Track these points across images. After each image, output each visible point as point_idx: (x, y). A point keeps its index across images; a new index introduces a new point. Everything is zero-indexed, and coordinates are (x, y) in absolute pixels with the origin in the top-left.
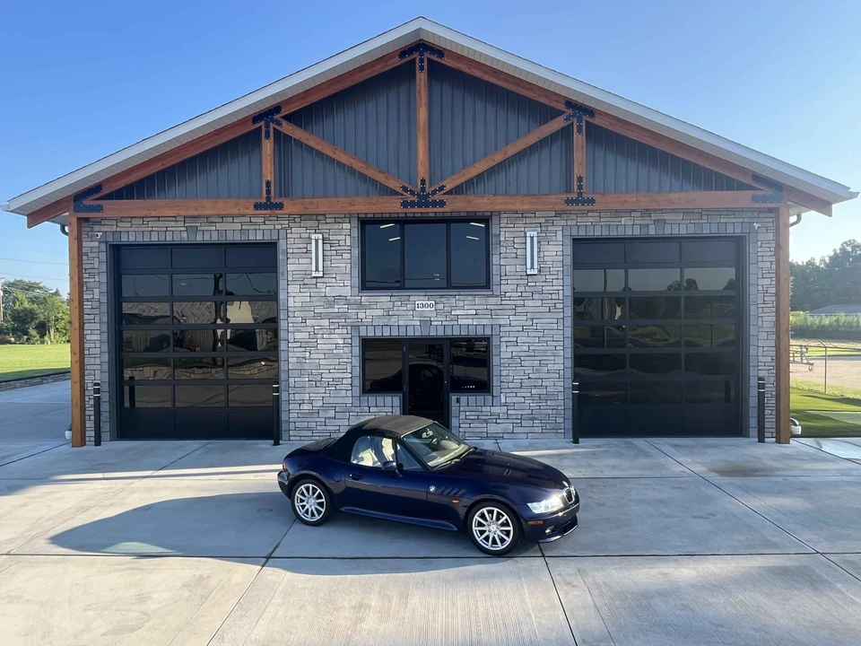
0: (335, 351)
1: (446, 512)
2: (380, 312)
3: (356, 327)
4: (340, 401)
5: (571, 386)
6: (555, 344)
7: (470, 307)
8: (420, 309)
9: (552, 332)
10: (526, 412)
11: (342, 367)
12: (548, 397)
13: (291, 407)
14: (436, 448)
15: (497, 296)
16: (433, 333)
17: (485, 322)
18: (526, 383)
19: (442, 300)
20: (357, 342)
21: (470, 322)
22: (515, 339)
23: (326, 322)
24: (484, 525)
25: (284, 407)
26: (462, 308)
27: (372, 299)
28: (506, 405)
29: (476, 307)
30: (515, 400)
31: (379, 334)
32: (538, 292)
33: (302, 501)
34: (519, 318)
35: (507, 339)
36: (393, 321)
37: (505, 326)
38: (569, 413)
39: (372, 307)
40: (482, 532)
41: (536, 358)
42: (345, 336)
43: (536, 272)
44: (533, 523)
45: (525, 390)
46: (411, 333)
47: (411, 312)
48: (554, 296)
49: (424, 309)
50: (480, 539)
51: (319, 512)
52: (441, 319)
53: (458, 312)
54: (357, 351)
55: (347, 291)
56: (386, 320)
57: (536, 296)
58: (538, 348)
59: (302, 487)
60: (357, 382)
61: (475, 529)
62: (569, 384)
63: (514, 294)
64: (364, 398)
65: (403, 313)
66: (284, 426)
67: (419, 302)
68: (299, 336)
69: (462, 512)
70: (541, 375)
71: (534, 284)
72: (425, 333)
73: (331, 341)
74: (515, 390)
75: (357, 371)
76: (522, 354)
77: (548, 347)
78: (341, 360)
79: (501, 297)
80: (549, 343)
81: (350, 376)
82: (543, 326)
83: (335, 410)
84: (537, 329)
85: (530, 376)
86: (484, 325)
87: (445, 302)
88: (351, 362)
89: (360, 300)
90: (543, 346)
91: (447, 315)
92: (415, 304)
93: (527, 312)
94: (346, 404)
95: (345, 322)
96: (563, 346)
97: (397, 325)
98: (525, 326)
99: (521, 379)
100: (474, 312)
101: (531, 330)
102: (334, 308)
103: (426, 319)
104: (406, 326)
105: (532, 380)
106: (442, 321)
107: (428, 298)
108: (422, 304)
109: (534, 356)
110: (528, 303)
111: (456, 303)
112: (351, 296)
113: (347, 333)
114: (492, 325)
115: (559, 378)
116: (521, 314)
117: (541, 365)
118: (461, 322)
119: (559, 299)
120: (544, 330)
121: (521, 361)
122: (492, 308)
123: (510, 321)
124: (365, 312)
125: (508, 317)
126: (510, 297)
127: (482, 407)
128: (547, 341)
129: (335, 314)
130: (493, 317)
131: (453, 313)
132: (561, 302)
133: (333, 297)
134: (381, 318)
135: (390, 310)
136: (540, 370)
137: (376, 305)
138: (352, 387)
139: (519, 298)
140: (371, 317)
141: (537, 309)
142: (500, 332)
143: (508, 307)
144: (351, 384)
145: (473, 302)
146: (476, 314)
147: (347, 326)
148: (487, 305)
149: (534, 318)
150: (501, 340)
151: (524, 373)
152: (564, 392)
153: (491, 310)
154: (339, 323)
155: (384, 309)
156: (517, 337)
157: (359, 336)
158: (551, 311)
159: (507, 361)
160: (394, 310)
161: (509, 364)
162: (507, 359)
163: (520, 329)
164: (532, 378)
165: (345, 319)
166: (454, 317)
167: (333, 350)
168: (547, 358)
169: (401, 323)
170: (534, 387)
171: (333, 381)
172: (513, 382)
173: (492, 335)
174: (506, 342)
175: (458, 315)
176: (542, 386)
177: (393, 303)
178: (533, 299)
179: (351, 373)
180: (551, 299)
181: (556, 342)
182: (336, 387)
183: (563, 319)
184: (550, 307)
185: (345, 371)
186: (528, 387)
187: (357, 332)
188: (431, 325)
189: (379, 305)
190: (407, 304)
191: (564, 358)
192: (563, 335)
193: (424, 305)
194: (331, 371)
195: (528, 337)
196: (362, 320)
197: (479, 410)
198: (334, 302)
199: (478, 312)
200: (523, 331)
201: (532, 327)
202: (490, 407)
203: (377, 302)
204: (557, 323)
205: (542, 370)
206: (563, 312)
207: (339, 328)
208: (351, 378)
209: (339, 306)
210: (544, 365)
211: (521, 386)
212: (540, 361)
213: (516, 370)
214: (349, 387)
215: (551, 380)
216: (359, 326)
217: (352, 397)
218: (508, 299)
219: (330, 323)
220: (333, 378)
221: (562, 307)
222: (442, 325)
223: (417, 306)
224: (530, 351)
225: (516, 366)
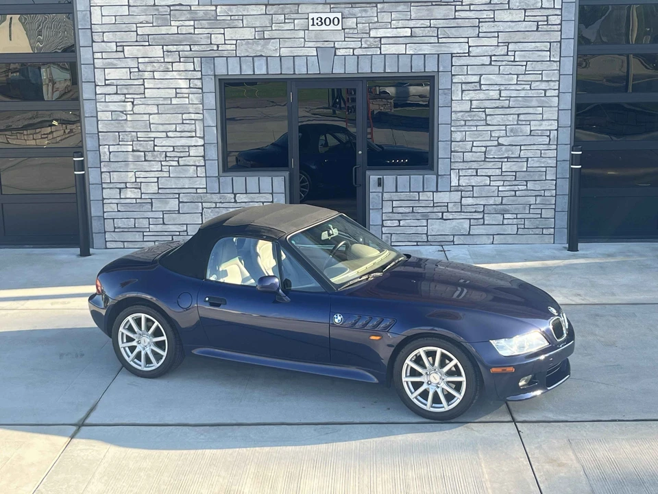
0: (175, 101)
1: (360, 354)
2: (248, 34)
3: (208, 60)
4: (187, 183)
5: (568, 157)
6: (544, 86)
7: (401, 24)
8: (316, 28)
9: (539, 66)
10: (491, 201)
11: (187, 128)
12: (529, 176)
13: (106, 193)
14: (344, 256)
15: (447, 4)
16: (339, 70)
17: (426, 49)
18: (493, 152)
20: (210, 85)
21: (401, 49)
22: (476, 79)
23: (157, 51)
24: (420, 375)
25: (94, 194)
26: (388, 25)
27: (235, 10)
28: (458, 189)
29: (412, 24)
30: (474, 181)
31: (247, 71)
33: (130, 339)
34: (485, 42)
35: (463, 79)
36: (272, 48)
37: (460, 56)
38: (564, 203)
39: (236, 23)
40: (417, 385)
41: (513, 111)
42: (190, 75)
44: (499, 370)
45: (490, 165)
46: (301, 70)
47: (301, 34)
48: (546, 4)
49: (324, 27)
50: (413, 396)
51: (158, 356)
52: (353, 45)
53: (381, 33)
54: (211, 100)
56: (259, 48)
57: (516, 3)
58: (514, 94)
59: (129, 318)
60: (213, 153)
61: (406, 380)
62: (566, 153)
64: (226, 180)
65: (287, 34)
66: (96, 226)
67: (316, 16)
68: (112, 74)
69: (385, 354)
70: (519, 140)
72: (326, 70)
73: (165, 84)
74: (475, 165)
75: (213, 134)
76: (487, 104)
77: (533, 91)
78: (185, 116)
79: (455, 6)
80: (534, 85)
81: (201, 142)
82: (524, 56)
83: (178, 198)
84: (514, 61)
85: (501, 141)
86: (425, 55)
87: (359, 15)
88: (203, 120)
89: (214, 13)
90: (523, 90)
91: (361, 38)
92: (308, 19)
93: (498, 32)
94: (197, 189)
95: (191, 50)
96: (559, 89)
97: (278, 55)
98: (494, 55)
99: (486, 147)
100: (408, 32)
101: (504, 63)
102: (171, 25)
103: (326, 44)
104: (294, 57)
105: (504, 147)
106: (354, 49)
107: (331, 8)
108: (320, 19)
109: (509, 107)
110: (500, 15)
111: (377, 16)
112: (199, 5)
113: (195, 70)
114: (438, 55)
115: (549, 144)
116: (489, 35)
117: (520, 123)
118: (386, 49)
119: (554, 8)
120: (527, 62)
121: (486, 115)
122: (440, 24)
123: (469, 47)
124: (224, 34)
125: (466, 40)
126: (470, 5)
127: (419, 192)
128: (532, 81)
129: (172, 37)
130: (441, 40)
131: (373, 34)
132: (558, 12)
133: (168, 6)
134: (250, 44)
135: (265, 29)
136: (517, 131)
137: (242, 20)
138: (205, 160)
139: (486, 7)
140: (234, 42)
141: (516, 25)
142: (452, 66)
143: (467, 23)
144: (204, 157)
145: (406, 15)
146: (411, 36)
147: (193, 58)
148: (430, 20)
149: (510, 41)
150: (454, 81)
151: (491, 136)
152: (556, 167)
153: (438, 28)
154: (179, 52)
155: (255, 27)
156: (481, 75)
157: (215, 75)
158: (539, 29)
159: (462, 116)
160: (272, 30)
161: (465, 121)
162: (462, 113)
163: (486, 60)
164: (503, 145)
165: (190, 45)
166: (375, 41)
167: (171, 98)
168: (531, 111)
169: (284, 52)
170: (506, 160)
171: (173, 151)
172: (471, 152)
173: (438, 71)
174: (462, 83)
175: (381, 38)
176: (519, 157)
177: (270, 17)
178: (509, 9)
179: (203, 138)
180: (542, 8)
181: (546, 83)
182: (178, 161)
183: (560, 42)
184: (538, 22)
185: (194, 134)
186: (497, 160)
187: (210, 68)
188: (335, 55)
189: (247, 21)
190: (294, 19)
191: (559, 110)
192: (559, 70)
193: (323, 21)
194: (170, 134)
195: (499, 74)
196: (218, 47)
197: (414, 197)
198: (170, 15)
199: (415, 33)
200: (490, 64)
201: (507, 58)
202: (433, 192)
203: (243, 15)
204: (550, 51)
205: (521, 132)
206: (561, 31)
207: (180, 62)
208: (203, 145)
209: (178, 23)
210: (524, 123)
211: (485, 158)
212: (518, 115)
213: (477, 131)
214: (200, 160)
215: (535, 147)
216: (214, 57)
217: (206, 177)
218: (467, 8)
219: (164, 52)
220: (173, 147)
221: (559, 22)
222: (354, 54)
223: (311, 22)
224: (501, 98)
225: (478, 124)
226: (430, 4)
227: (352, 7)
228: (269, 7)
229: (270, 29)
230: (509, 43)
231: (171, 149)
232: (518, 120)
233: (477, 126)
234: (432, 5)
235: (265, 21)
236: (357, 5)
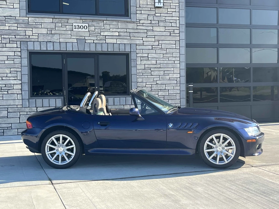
0: (6, 62)
2: (44, 31)
3: (24, 42)
4: (12, 103)
5: (185, 88)
6: (174, 59)
7: (114, 30)
8: (77, 30)
9: (171, 50)
11: (13, 75)
12: (169, 97)
15: (134, 22)
16: (87, 49)
17: (125, 42)
18: (154, 87)
19: (94, 23)
20: (25, 55)
21: (114, 41)
22: (146, 55)
24: (213, 148)
26: (109, 30)
27: (38, 20)
29: (119, 30)
31: (44, 49)
32: (162, 21)
33: (52, 149)
34: (150, 39)
35: (141, 55)
36: (55, 38)
37: (140, 45)
39: (38, 26)
41: (162, 69)
42: (15, 50)
43: (162, 5)
46: (70, 49)
47: (70, 32)
48: (173, 25)
49: (80, 30)
50: (210, 158)
51: (69, 156)
52: (93, 38)
53: (106, 34)
54: (25, 62)
55: (16, 13)
56: (49, 38)
57: (161, 24)
58: (162, 62)
59: (53, 138)
60: (26, 87)
61: (206, 151)
63: (146, 22)
64: (33, 101)
65: (63, 32)
67: (76, 24)
70: (165, 82)
71: (159, 15)
72: (81, 49)
73: (2, 53)
75: (26, 78)
76: (152, 66)
77: (170, 61)
78: (12, 70)
79: (137, 23)
80: (170, 58)
81: (20, 82)
82: (166, 46)
83: (7, 110)
84: (162, 48)
85: (158, 82)
86: (125, 44)
87: (96, 25)
88: (21, 71)
89: (27, 21)
90: (166, 60)
91: (97, 36)
92: (73, 26)
93: (155, 36)
94: (17, 105)
95: (15, 38)
96: (180, 60)
97: (59, 41)
98: (153, 45)
99: (152, 85)
100: (117, 34)
101: (158, 49)
102: (5, 26)
103: (81, 38)
104: (66, 42)
105: (159, 85)
106: (94, 40)
107: (83, 22)
108: (78, 26)
109: (160, 68)
110: (155, 29)
111: (104, 26)
112: (20, 17)
113: (17, 47)
114: (131, 44)
115: (177, 84)
116: (151, 37)
117: (165, 74)
118: (108, 41)
119: (176, 27)
120: (167, 48)
121: (151, 71)
122: (131, 31)
123: (143, 41)
124: (32, 31)
125: (142, 38)
126: (143, 23)
127: (124, 105)
128: (169, 57)
129: (6, 31)
130: (131, 38)
131: (102, 34)
132: (178, 28)
133: (4, 16)
134: (45, 36)
135: (52, 29)
136: (164, 78)
137: (41, 25)
138: (22, 91)
139: (149, 25)
140: (37, 35)
141: (162, 33)
142: (136, 49)
143: (142, 31)
144: (21, 89)
145: (117, 26)
146: (119, 36)
147: (17, 41)
148: (127, 29)
149: (160, 40)
150: (137, 56)
151: (153, 80)
152: (180, 93)
153: (130, 33)
154: (9, 38)
155: (47, 28)
156: (148, 54)
157: (28, 50)
158: (171, 35)
159: (141, 71)
160: (56, 30)
161: (143, 73)
162: (142, 70)
163: (150, 47)
164: (158, 84)
165: (15, 36)
166: (103, 37)
167: (5, 61)
168: (169, 69)
169: (61, 40)
170: (160, 91)
171: (5, 86)
172: (145, 87)
173: (131, 51)
174: (141, 57)
175: (106, 36)
176: (165, 89)
177: (55, 24)
178: (159, 26)
179: (21, 80)
180: (171, 26)
181: (174, 58)
182: (8, 92)
183: (179, 41)
184: (170, 32)
185: (16, 78)
186: (156, 91)
187: (25, 46)
188: (85, 42)
189: (44, 25)
190: (66, 26)
191: (180, 69)
192: (179, 53)
193: (80, 27)
194: (4, 78)
195: (156, 53)
196: (29, 37)
197: (122, 107)
198: (5, 20)
199: (120, 34)
200: (152, 49)
201: (159, 47)
202: (130, 105)
203: (42, 23)
204: (175, 44)
205: (165, 78)
206: (179, 36)
207: (10, 43)
208: (21, 84)
209: (9, 25)
210: (166, 74)
211: (151, 90)
212: (164, 71)
213: (147, 78)
214: (19, 91)
215: (171, 85)
216: (27, 41)
217: (22, 99)
218: (142, 25)
219: (1, 38)
220: (5, 84)
221: (178, 33)
222: (94, 43)
223: (74, 27)
224: (157, 64)
225: (148, 75)
226: (126, 22)
227: (92, 22)
228: (54, 20)
229: (55, 29)
230: (159, 40)
231: (4, 86)
232: (164, 73)
233: (147, 76)
234: (127, 23)
235: (53, 26)
236: (95, 21)
